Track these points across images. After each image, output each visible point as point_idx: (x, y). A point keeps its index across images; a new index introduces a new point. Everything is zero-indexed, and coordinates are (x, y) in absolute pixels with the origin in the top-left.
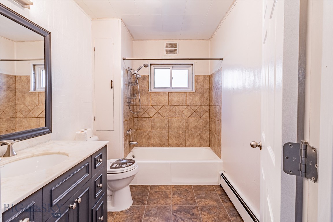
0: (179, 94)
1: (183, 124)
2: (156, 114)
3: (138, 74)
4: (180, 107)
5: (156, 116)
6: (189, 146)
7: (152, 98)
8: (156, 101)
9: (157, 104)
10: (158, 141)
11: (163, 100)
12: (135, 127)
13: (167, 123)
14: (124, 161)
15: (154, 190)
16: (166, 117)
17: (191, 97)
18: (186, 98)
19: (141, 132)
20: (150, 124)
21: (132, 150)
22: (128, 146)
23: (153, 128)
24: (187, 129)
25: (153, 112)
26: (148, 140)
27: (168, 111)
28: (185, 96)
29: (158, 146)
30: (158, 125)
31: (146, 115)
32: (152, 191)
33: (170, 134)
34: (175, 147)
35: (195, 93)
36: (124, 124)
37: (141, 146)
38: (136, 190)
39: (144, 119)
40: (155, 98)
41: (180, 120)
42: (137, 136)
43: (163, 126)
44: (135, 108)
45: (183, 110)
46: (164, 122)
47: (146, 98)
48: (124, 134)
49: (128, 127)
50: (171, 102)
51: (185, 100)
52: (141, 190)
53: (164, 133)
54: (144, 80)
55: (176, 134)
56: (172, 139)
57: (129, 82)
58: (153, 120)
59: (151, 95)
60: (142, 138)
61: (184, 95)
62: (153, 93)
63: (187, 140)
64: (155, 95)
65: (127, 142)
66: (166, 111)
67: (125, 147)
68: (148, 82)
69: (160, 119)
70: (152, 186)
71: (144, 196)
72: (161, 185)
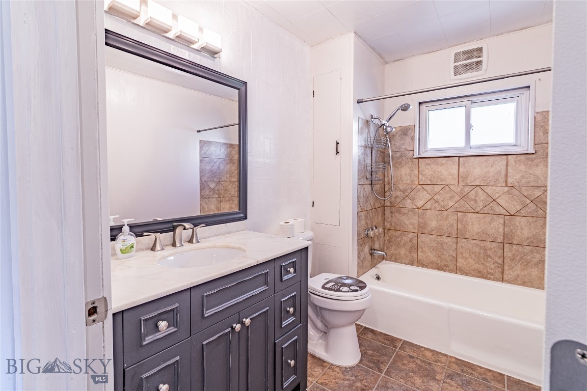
0: (486, 161)
1: (496, 227)
2: (429, 202)
3: (389, 126)
4: (489, 190)
5: (428, 206)
6: (513, 281)
7: (420, 169)
8: (429, 175)
9: (431, 181)
10: (432, 257)
11: (445, 173)
12: (386, 223)
13: (455, 222)
14: (348, 281)
15: (408, 351)
16: (451, 209)
17: (523, 167)
18: (507, 170)
19: (397, 234)
20: (416, 222)
21: (377, 266)
22: (369, 257)
23: (421, 229)
24: (507, 240)
25: (421, 199)
26: (410, 252)
27: (457, 198)
28: (505, 163)
29: (432, 268)
30: (433, 224)
31: (408, 203)
32: (403, 353)
33: (462, 247)
34: (473, 276)
35: (534, 156)
36: (359, 217)
37: (396, 261)
38: (373, 339)
39: (403, 209)
40: (428, 170)
41: (488, 218)
42: (389, 241)
43: (445, 228)
44: (386, 189)
45: (497, 195)
46: (446, 220)
47: (408, 171)
48: (359, 234)
49: (369, 222)
50: (465, 178)
51: (503, 173)
52: (383, 343)
53: (446, 243)
54: (405, 136)
55: (476, 249)
56: (466, 259)
57: (372, 142)
58: (423, 214)
59: (420, 164)
60: (398, 246)
61: (502, 162)
62: (424, 160)
63: (506, 268)
64: (427, 164)
65: (367, 249)
66: (451, 198)
67: (359, 257)
68: (413, 139)
69: (437, 213)
70: (406, 343)
71: (385, 355)
72: (426, 347)
